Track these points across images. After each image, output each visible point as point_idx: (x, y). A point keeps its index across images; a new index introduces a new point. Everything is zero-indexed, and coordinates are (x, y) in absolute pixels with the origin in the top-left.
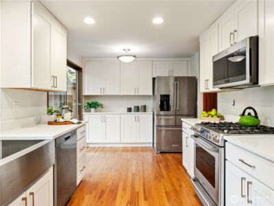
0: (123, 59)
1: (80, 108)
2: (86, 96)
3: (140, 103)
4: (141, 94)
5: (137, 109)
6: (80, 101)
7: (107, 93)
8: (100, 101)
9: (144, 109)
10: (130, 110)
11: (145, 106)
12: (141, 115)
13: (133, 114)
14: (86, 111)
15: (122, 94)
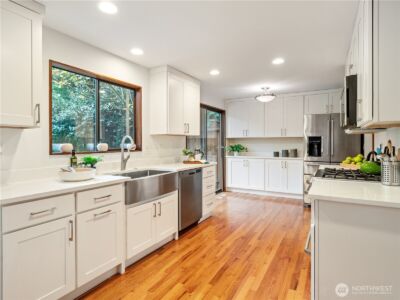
0: (262, 99)
1: (223, 151)
2: (230, 139)
3: (290, 147)
4: (288, 135)
5: (286, 154)
6: (223, 144)
7: (250, 135)
8: (244, 144)
9: (296, 153)
10: (277, 154)
11: (296, 151)
12: (290, 160)
13: (281, 159)
14: (230, 154)
15: (266, 136)
